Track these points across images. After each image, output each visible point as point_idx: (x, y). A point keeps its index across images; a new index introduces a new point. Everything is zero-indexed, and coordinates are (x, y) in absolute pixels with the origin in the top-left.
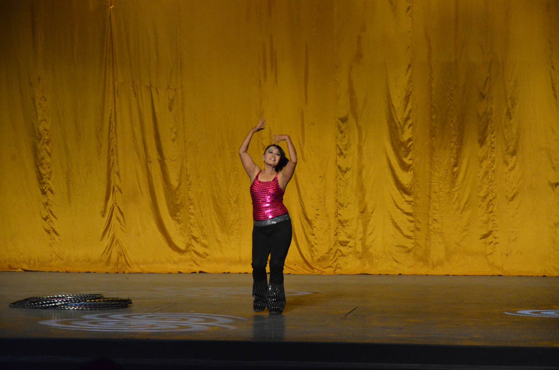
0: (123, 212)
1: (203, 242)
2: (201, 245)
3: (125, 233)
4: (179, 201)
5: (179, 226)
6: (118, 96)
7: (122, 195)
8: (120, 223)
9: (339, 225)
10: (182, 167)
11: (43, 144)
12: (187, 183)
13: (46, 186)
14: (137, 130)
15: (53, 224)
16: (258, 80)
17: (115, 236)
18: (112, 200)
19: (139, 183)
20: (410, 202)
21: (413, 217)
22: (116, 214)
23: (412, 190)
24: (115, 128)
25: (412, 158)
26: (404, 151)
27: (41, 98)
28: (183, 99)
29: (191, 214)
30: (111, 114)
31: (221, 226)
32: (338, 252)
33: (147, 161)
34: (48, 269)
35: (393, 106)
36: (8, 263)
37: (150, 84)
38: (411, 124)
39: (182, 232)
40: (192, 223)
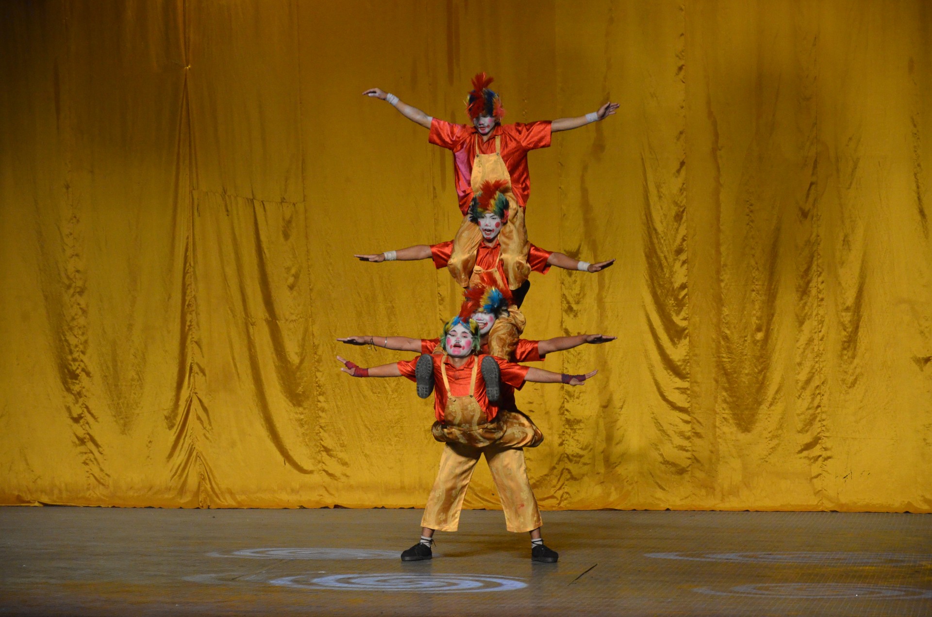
0: (207, 408)
1: (339, 457)
2: (338, 461)
3: (211, 442)
4: (300, 388)
5: (301, 430)
6: (199, 216)
7: (206, 380)
8: (203, 425)
9: (566, 428)
10: (306, 330)
11: (73, 296)
12: (315, 358)
13: (79, 365)
14: (231, 270)
15: (90, 427)
16: (432, 189)
17: (195, 448)
18: (189, 387)
19: (234, 359)
20: (683, 390)
21: (689, 415)
22: (196, 410)
23: (687, 370)
24: (194, 268)
25: (687, 316)
26: (674, 304)
27: (72, 219)
28: (306, 218)
29: (320, 410)
30: (187, 244)
31: (370, 431)
32: (566, 473)
33: (248, 323)
34: (82, 503)
35: (655, 230)
36: (16, 493)
37: (253, 195)
38: (686, 260)
39: (307, 440)
40: (323, 425)
